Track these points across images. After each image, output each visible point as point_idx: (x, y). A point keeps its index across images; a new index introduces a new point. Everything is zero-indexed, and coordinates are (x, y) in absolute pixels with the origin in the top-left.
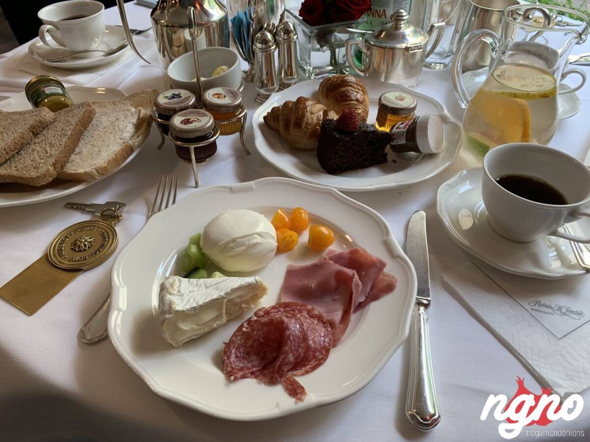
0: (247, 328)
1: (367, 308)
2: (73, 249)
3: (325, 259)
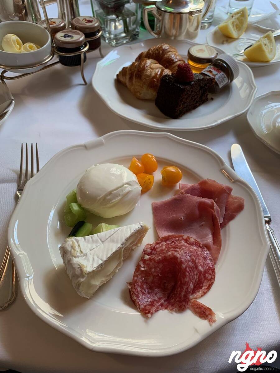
0: (144, 268)
3: (182, 193)
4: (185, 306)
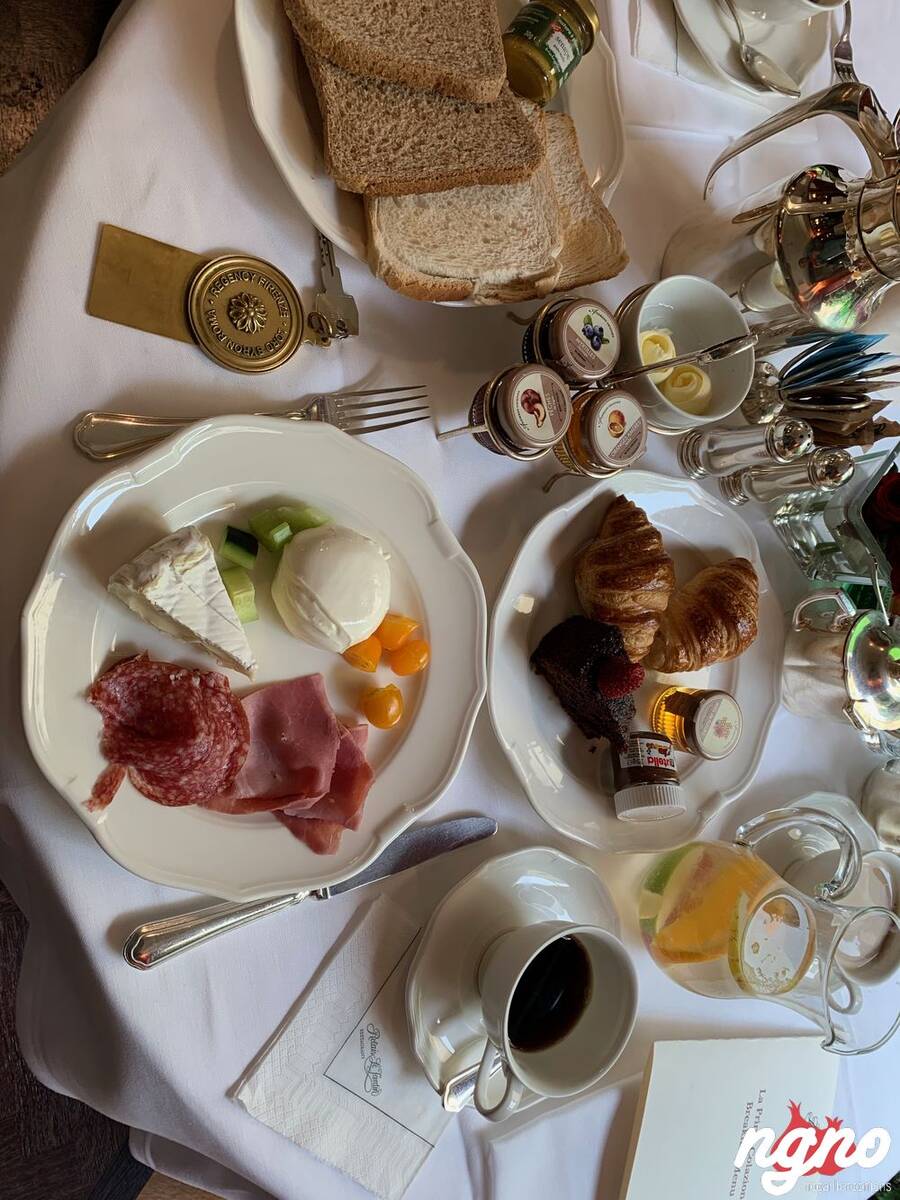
0: (176, 679)
1: (280, 824)
2: (231, 304)
3: (342, 734)
4: (112, 758)
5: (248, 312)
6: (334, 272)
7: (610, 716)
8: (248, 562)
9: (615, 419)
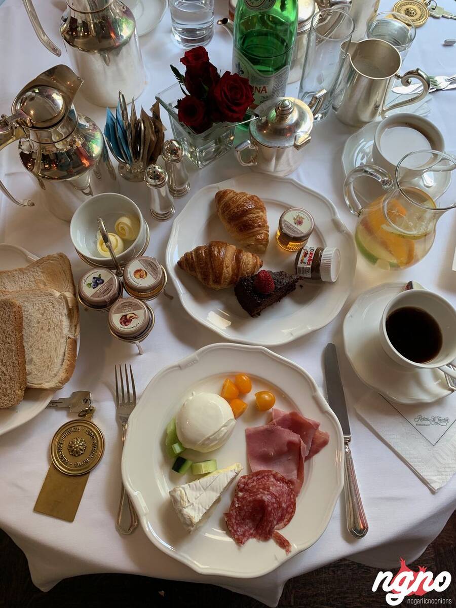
1: (312, 459)
2: (72, 455)
3: (274, 424)
4: (269, 537)
5: (76, 448)
6: (61, 401)
7: (284, 287)
8: (189, 464)
9: (138, 276)
